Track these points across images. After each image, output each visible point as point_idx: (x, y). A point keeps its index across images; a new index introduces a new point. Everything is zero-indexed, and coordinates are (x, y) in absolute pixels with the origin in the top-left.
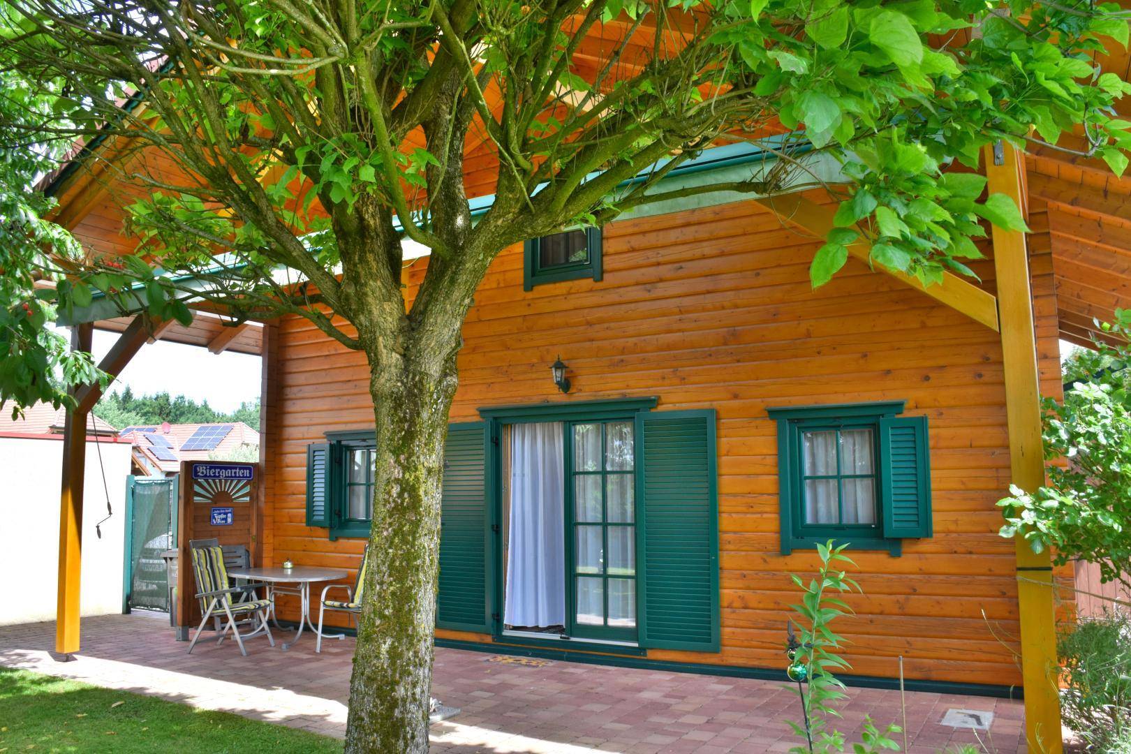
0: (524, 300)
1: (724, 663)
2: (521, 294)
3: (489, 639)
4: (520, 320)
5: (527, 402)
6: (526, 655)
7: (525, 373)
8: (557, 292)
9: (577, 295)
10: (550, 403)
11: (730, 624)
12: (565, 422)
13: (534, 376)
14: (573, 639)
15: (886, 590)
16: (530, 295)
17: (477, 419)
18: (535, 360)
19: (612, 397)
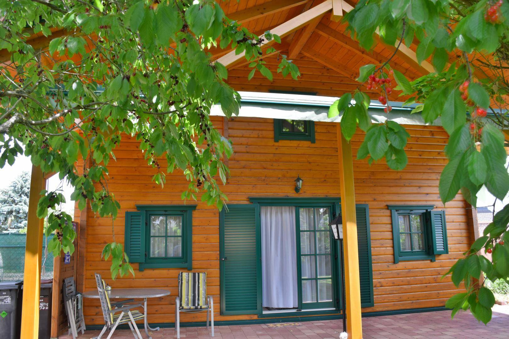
0: (273, 146)
1: (374, 311)
2: (271, 142)
3: (255, 317)
4: (272, 155)
5: (276, 196)
6: (279, 322)
7: (274, 181)
8: (291, 145)
9: (302, 148)
10: (290, 198)
11: (376, 294)
12: (296, 207)
13: (280, 183)
14: (303, 311)
15: (431, 274)
16: (276, 144)
17: (246, 202)
18: (280, 176)
19: (320, 196)
